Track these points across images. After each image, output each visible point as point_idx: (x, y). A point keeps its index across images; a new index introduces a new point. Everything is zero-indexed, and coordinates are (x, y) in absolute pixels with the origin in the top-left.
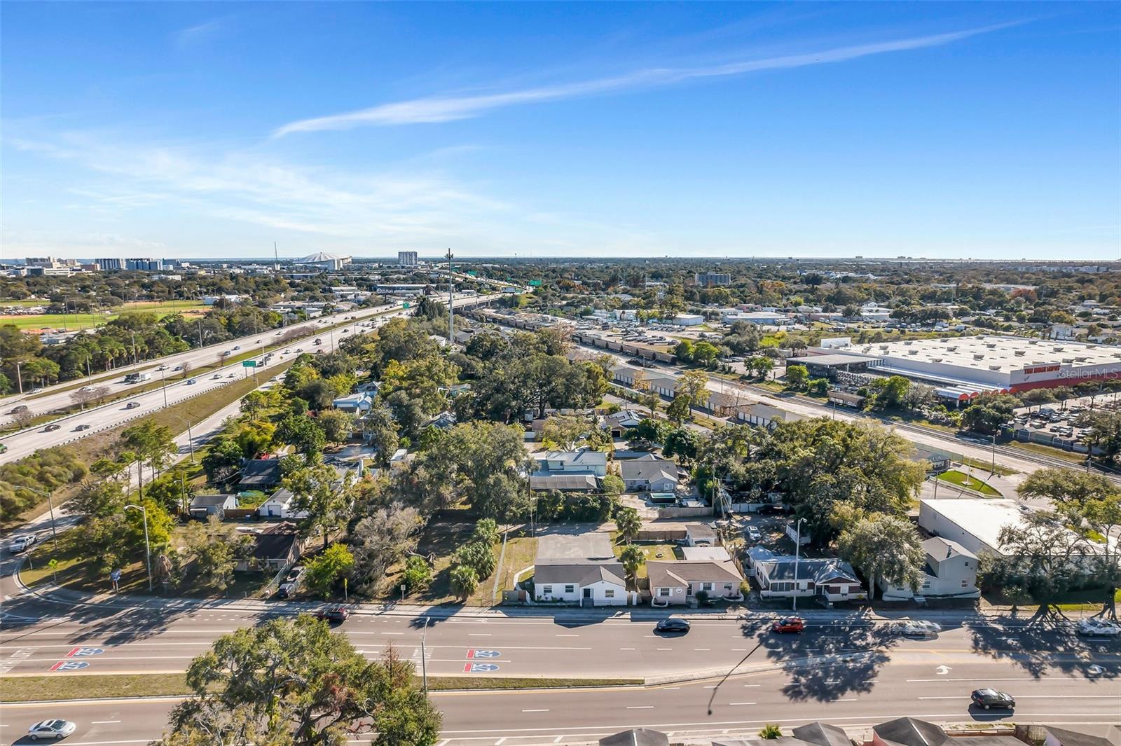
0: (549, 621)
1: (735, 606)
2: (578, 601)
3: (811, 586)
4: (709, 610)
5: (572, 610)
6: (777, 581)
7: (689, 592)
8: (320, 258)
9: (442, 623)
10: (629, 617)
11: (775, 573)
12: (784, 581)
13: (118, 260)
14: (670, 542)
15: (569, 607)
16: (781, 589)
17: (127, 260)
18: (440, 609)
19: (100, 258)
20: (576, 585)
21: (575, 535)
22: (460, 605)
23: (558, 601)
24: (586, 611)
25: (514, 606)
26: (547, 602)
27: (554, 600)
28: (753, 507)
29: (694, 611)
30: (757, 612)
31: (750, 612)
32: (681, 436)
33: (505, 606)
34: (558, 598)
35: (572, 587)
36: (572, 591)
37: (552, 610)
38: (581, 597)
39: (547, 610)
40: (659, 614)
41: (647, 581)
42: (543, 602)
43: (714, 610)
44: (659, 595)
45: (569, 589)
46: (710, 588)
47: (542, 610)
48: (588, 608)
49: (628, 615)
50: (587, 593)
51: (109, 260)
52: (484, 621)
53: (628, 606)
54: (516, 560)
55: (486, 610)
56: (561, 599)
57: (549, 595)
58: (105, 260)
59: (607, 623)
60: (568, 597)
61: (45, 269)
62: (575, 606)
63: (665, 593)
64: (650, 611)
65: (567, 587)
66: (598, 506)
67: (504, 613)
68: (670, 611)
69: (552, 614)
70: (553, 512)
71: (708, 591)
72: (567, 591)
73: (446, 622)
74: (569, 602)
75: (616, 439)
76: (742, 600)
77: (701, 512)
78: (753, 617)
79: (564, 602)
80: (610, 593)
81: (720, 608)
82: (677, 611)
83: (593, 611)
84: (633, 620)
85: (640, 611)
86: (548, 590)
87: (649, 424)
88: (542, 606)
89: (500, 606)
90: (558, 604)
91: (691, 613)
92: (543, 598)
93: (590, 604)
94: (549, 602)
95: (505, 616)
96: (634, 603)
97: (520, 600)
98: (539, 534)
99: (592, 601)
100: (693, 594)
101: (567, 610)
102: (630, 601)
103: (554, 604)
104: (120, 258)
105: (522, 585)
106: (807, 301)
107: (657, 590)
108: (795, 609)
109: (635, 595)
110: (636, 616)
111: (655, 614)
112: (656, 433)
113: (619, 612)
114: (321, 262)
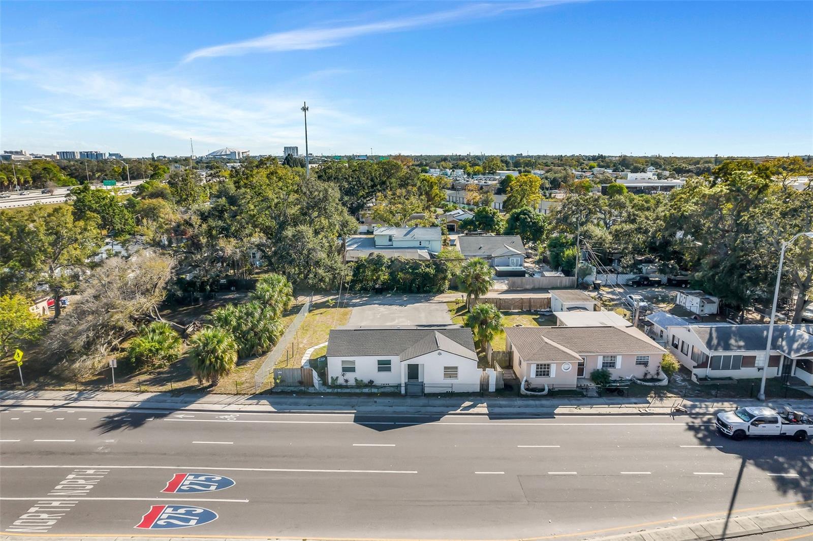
0: (345, 419)
1: (660, 393)
2: (399, 386)
3: (774, 361)
4: (619, 399)
5: (387, 400)
6: (721, 353)
7: (580, 371)
8: (226, 151)
9: (158, 421)
10: (485, 411)
11: (715, 342)
12: (732, 353)
13: (74, 153)
14: (529, 312)
15: (384, 395)
16: (726, 367)
17: (81, 153)
18: (168, 398)
19: (60, 151)
20: (395, 360)
21: (401, 305)
22: (202, 392)
23: (366, 386)
24: (409, 401)
25: (292, 392)
26: (346, 387)
27: (359, 384)
28: (622, 279)
29: (593, 401)
30: (701, 402)
31: (689, 403)
32: (525, 214)
33: (277, 393)
34: (366, 381)
35: (389, 362)
36: (389, 369)
37: (354, 400)
38: (403, 379)
39: (345, 400)
40: (536, 406)
41: (509, 355)
42: (341, 386)
43: (626, 400)
44: (533, 375)
45: (384, 366)
46: (612, 365)
47: (338, 400)
48: (414, 396)
49: (483, 408)
50: (413, 371)
51: (66, 152)
52: (231, 418)
53: (482, 393)
54: (315, 332)
55: (242, 399)
56: (371, 382)
57: (350, 377)
58: (63, 152)
59: (448, 421)
60: (382, 379)
61: (13, 156)
62: (393, 393)
63: (543, 371)
64: (519, 402)
65: (380, 362)
66: (432, 272)
67: (272, 404)
68: (555, 401)
69: (353, 407)
70: (375, 281)
71: (610, 370)
72: (380, 369)
73: (165, 419)
74: (383, 387)
75: (451, 233)
76: (665, 382)
77: (561, 282)
78: (697, 410)
79: (376, 387)
80: (450, 371)
81: (635, 395)
82: (566, 401)
83: (423, 401)
84: (493, 416)
85: (503, 402)
86: (348, 369)
87: (487, 212)
88: (338, 394)
89: (267, 394)
90: (366, 390)
91: (591, 405)
92: (341, 381)
93: (416, 390)
94: (352, 387)
95: (271, 409)
96: (492, 388)
97: (301, 383)
98: (354, 305)
99: (422, 385)
100: (587, 374)
101: (379, 400)
102: (484, 386)
103: (358, 391)
104: (75, 151)
105: (313, 363)
106: (599, 166)
107: (529, 365)
108: (763, 397)
109: (493, 375)
110: (497, 410)
111: (527, 406)
112: (494, 221)
113: (467, 404)
114: (227, 155)
